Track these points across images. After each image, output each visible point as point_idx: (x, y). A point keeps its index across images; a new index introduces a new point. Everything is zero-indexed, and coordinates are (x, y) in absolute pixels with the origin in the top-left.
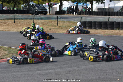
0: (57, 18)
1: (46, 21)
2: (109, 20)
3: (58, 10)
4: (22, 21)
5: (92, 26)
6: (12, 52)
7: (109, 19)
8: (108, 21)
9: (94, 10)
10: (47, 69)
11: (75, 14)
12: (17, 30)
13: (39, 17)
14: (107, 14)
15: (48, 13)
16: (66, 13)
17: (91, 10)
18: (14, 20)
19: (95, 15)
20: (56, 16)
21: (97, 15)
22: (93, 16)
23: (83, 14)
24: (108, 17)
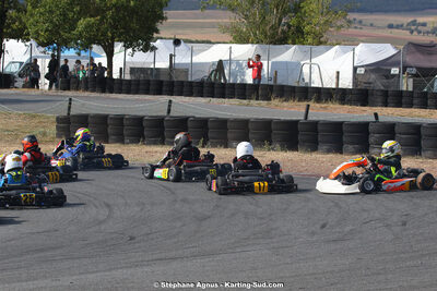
2: (169, 111)
5: (109, 131)
7: (170, 106)
8: (165, 114)
14: (164, 88)
17: (106, 75)
19: (120, 92)
21: (128, 92)
23: (77, 89)
24: (165, 99)
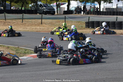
0: (65, 18)
1: (54, 21)
3: (66, 10)
4: (30, 20)
6: (20, 52)
7: (117, 18)
8: (116, 21)
9: (101, 10)
10: (55, 69)
11: (82, 14)
12: (25, 30)
13: (47, 17)
14: (115, 14)
15: (56, 13)
16: (74, 13)
17: (99, 10)
18: (22, 20)
19: (103, 15)
20: (64, 16)
21: (105, 15)
22: (101, 16)
23: (91, 14)
24: (115, 16)
